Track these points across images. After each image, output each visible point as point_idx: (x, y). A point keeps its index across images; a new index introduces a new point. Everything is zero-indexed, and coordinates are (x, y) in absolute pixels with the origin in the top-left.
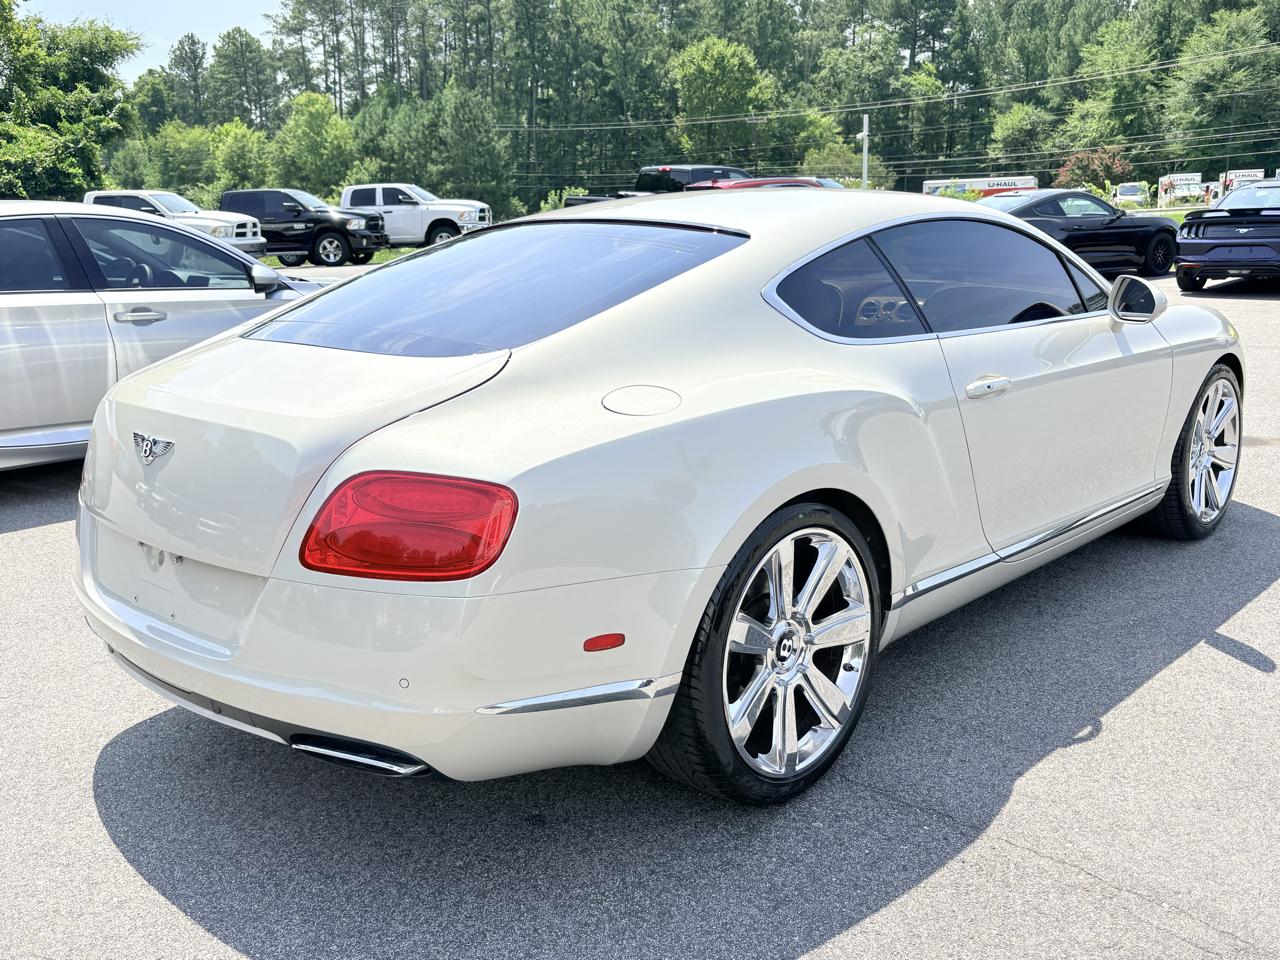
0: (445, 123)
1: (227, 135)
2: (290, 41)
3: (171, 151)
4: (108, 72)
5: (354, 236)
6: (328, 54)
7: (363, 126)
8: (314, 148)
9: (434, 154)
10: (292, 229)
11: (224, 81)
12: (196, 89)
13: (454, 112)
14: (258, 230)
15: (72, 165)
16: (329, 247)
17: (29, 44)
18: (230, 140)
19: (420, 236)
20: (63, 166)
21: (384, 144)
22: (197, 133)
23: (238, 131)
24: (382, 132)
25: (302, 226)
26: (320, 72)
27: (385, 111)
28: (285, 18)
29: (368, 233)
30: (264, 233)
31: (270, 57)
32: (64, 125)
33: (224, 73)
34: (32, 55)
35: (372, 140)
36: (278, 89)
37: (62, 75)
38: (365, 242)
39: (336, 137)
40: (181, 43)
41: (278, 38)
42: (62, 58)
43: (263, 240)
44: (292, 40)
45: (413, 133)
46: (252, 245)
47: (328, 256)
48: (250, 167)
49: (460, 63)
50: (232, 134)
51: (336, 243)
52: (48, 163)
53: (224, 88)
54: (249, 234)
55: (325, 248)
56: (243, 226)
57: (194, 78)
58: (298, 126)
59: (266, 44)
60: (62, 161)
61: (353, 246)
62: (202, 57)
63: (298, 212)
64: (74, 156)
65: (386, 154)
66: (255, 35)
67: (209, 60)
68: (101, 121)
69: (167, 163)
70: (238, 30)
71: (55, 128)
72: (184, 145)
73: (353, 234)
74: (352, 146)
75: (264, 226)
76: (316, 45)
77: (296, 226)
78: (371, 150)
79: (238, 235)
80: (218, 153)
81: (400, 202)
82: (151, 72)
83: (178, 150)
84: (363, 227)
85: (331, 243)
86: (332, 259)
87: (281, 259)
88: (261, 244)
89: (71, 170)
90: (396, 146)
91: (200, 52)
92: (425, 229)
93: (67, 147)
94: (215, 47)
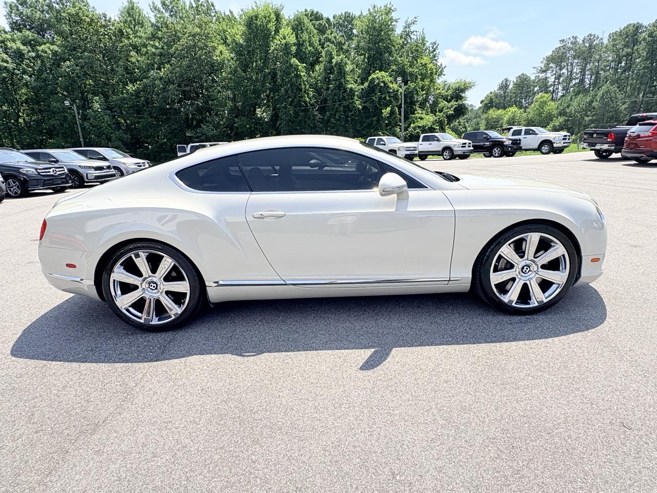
0: (597, 100)
1: (510, 111)
2: (542, 75)
3: (490, 118)
4: (463, 95)
5: (506, 147)
6: (556, 78)
7: (561, 104)
8: (540, 114)
9: (589, 113)
10: (485, 144)
11: (515, 93)
12: (505, 97)
13: (601, 95)
14: (471, 145)
15: (437, 126)
16: (496, 151)
17: (439, 89)
18: (510, 113)
19: (536, 146)
20: (433, 126)
21: (568, 111)
22: (500, 112)
23: (514, 110)
24: (568, 106)
25: (488, 143)
26: (551, 85)
27: (571, 98)
28: (541, 67)
29: (512, 146)
30: (473, 146)
31: (533, 82)
32: (438, 113)
33: (515, 90)
34: (440, 93)
35: (563, 110)
36: (534, 94)
37: (449, 98)
38: (510, 149)
39: (549, 110)
40: (502, 81)
41: (538, 75)
42: (450, 92)
43: (473, 148)
44: (543, 75)
45: (581, 106)
46: (468, 150)
47: (495, 154)
48: (516, 122)
49: (613, 75)
50: (511, 111)
51: (499, 149)
52: (430, 126)
53: (514, 95)
54: (467, 147)
55: (495, 151)
56: (465, 144)
57: (505, 93)
58: (535, 106)
59: (533, 78)
60: (434, 125)
61: (505, 150)
62: (509, 85)
63: (488, 139)
64: (438, 123)
65: (568, 114)
66: (529, 75)
67: (511, 87)
68: (448, 111)
69: (488, 122)
70: (523, 74)
71: (435, 114)
72: (494, 116)
73: (506, 146)
74: (555, 112)
75: (474, 144)
76: (552, 75)
77: (486, 144)
78: (562, 113)
79: (462, 147)
80: (505, 118)
81: (530, 134)
82: (491, 93)
83: (493, 118)
84: (510, 143)
85: (497, 149)
86: (497, 155)
87: (484, 154)
88: (472, 150)
89: (436, 127)
90: (573, 111)
91: (509, 84)
92: (539, 144)
93: (436, 120)
94: (513, 82)
